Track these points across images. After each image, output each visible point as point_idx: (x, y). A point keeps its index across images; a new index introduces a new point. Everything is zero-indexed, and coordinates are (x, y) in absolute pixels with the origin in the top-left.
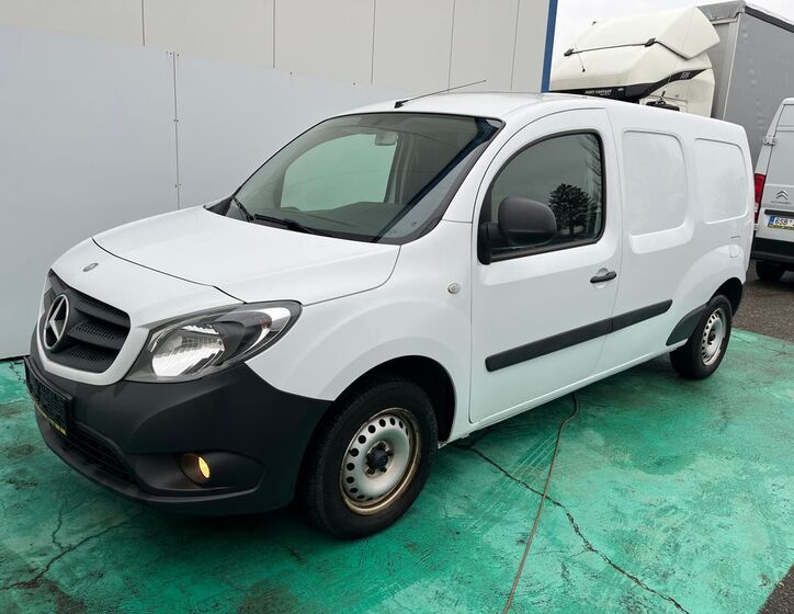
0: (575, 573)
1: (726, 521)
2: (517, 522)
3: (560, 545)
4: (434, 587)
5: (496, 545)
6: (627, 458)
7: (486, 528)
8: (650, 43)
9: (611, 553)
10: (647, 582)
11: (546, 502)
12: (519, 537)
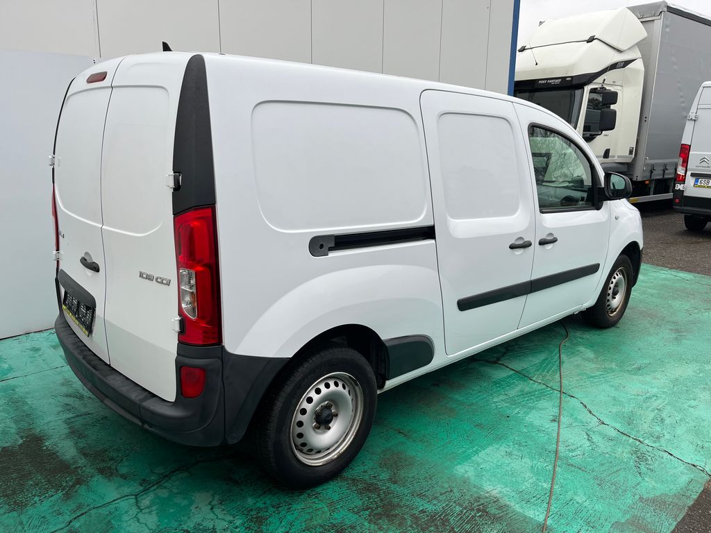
0: (596, 438)
1: (693, 403)
2: (547, 408)
3: (581, 422)
4: (503, 449)
5: (537, 423)
6: (613, 366)
7: (527, 413)
8: (591, 40)
9: (618, 426)
10: (646, 442)
11: (563, 396)
12: (552, 418)
